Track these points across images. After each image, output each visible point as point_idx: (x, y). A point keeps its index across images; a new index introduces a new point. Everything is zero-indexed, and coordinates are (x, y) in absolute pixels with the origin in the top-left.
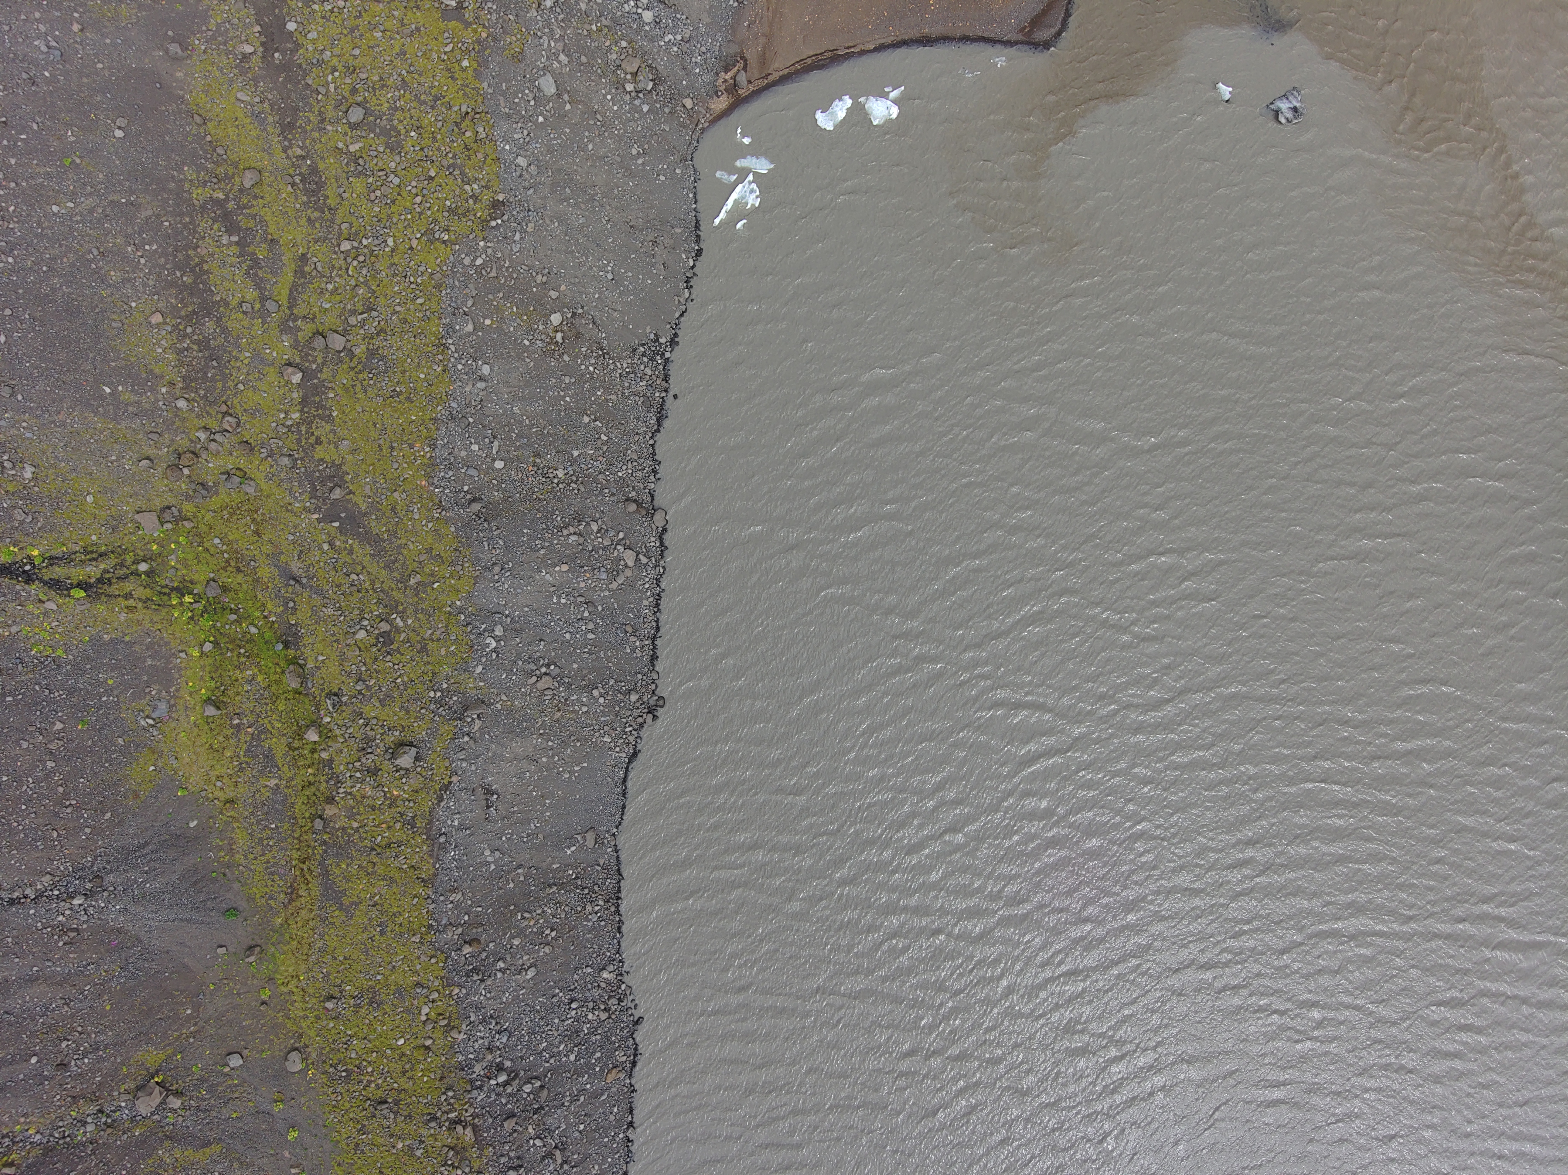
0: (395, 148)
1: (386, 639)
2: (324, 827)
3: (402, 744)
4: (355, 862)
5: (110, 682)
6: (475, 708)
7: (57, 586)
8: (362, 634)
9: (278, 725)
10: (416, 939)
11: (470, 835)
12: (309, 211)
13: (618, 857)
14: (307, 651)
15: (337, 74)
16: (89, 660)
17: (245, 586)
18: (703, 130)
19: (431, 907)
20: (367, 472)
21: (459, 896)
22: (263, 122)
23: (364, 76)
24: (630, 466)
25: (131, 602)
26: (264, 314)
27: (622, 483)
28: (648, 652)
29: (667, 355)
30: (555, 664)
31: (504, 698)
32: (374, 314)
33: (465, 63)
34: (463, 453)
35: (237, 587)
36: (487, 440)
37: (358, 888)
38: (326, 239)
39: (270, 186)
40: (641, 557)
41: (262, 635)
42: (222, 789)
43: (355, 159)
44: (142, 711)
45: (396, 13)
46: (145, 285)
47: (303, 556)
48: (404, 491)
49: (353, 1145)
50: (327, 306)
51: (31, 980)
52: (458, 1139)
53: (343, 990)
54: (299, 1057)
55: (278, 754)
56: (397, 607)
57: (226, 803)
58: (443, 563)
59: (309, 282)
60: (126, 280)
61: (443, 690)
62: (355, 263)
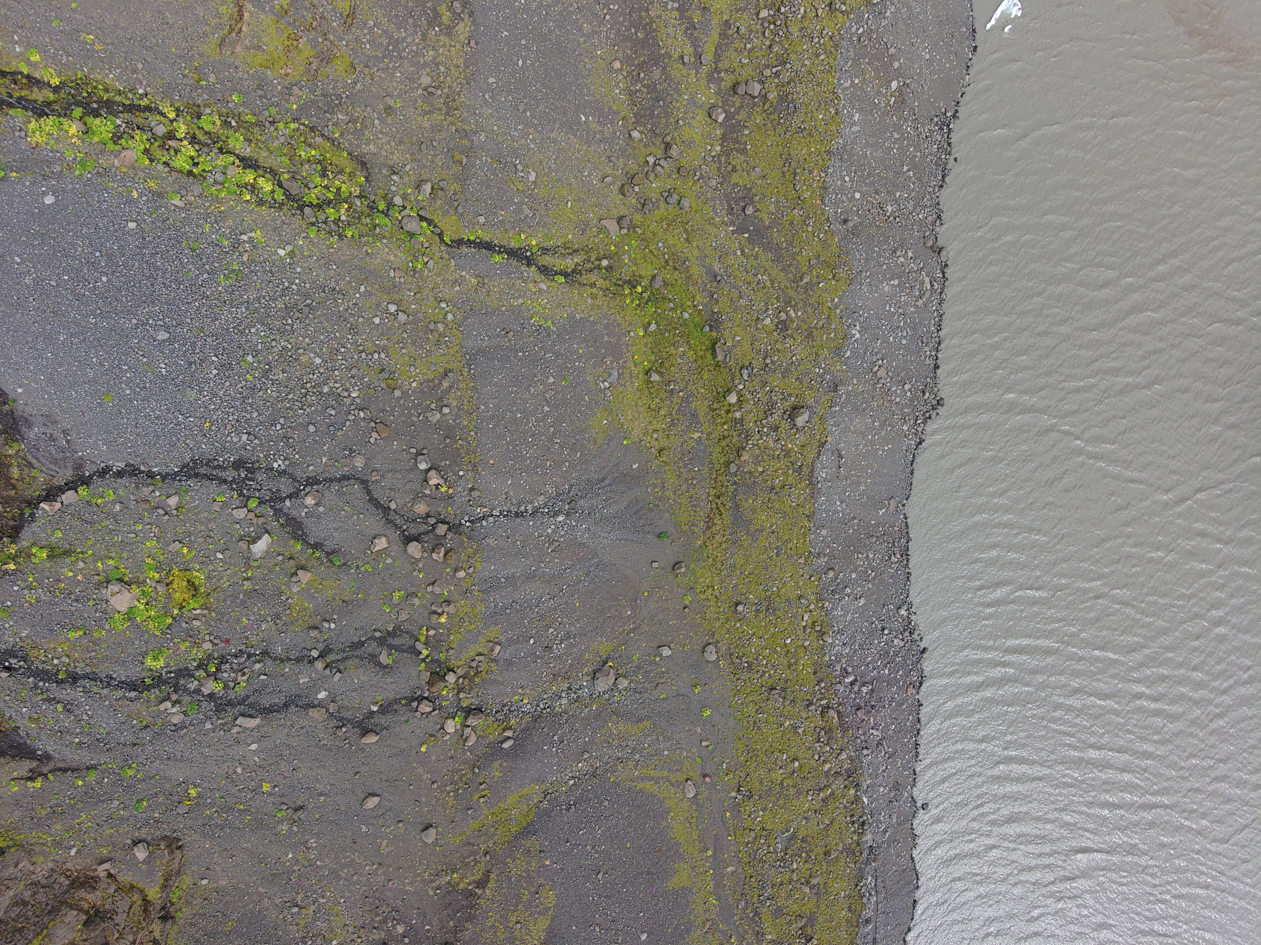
1: (782, 326)
2: (736, 471)
3: (798, 408)
4: (759, 499)
5: (581, 351)
7: (547, 271)
8: (768, 321)
9: (703, 391)
13: (907, 523)
14: (726, 334)
16: (567, 332)
17: (679, 282)
19: (813, 536)
20: (772, 194)
24: (925, 210)
25: (595, 290)
26: (697, 67)
27: (921, 223)
28: (933, 361)
29: (951, 126)
32: (788, 66)
35: (674, 282)
36: (852, 175)
37: (762, 519)
40: (934, 283)
41: (692, 320)
42: (657, 440)
44: (601, 376)
46: (607, 38)
47: (722, 259)
48: (802, 208)
49: (752, 723)
50: (745, 61)
51: (530, 577)
52: (827, 721)
53: (747, 598)
54: (714, 650)
55: (702, 414)
56: (790, 302)
57: (660, 451)
58: (828, 267)
59: (731, 43)
60: (594, 32)
61: (823, 369)
62: (772, 27)
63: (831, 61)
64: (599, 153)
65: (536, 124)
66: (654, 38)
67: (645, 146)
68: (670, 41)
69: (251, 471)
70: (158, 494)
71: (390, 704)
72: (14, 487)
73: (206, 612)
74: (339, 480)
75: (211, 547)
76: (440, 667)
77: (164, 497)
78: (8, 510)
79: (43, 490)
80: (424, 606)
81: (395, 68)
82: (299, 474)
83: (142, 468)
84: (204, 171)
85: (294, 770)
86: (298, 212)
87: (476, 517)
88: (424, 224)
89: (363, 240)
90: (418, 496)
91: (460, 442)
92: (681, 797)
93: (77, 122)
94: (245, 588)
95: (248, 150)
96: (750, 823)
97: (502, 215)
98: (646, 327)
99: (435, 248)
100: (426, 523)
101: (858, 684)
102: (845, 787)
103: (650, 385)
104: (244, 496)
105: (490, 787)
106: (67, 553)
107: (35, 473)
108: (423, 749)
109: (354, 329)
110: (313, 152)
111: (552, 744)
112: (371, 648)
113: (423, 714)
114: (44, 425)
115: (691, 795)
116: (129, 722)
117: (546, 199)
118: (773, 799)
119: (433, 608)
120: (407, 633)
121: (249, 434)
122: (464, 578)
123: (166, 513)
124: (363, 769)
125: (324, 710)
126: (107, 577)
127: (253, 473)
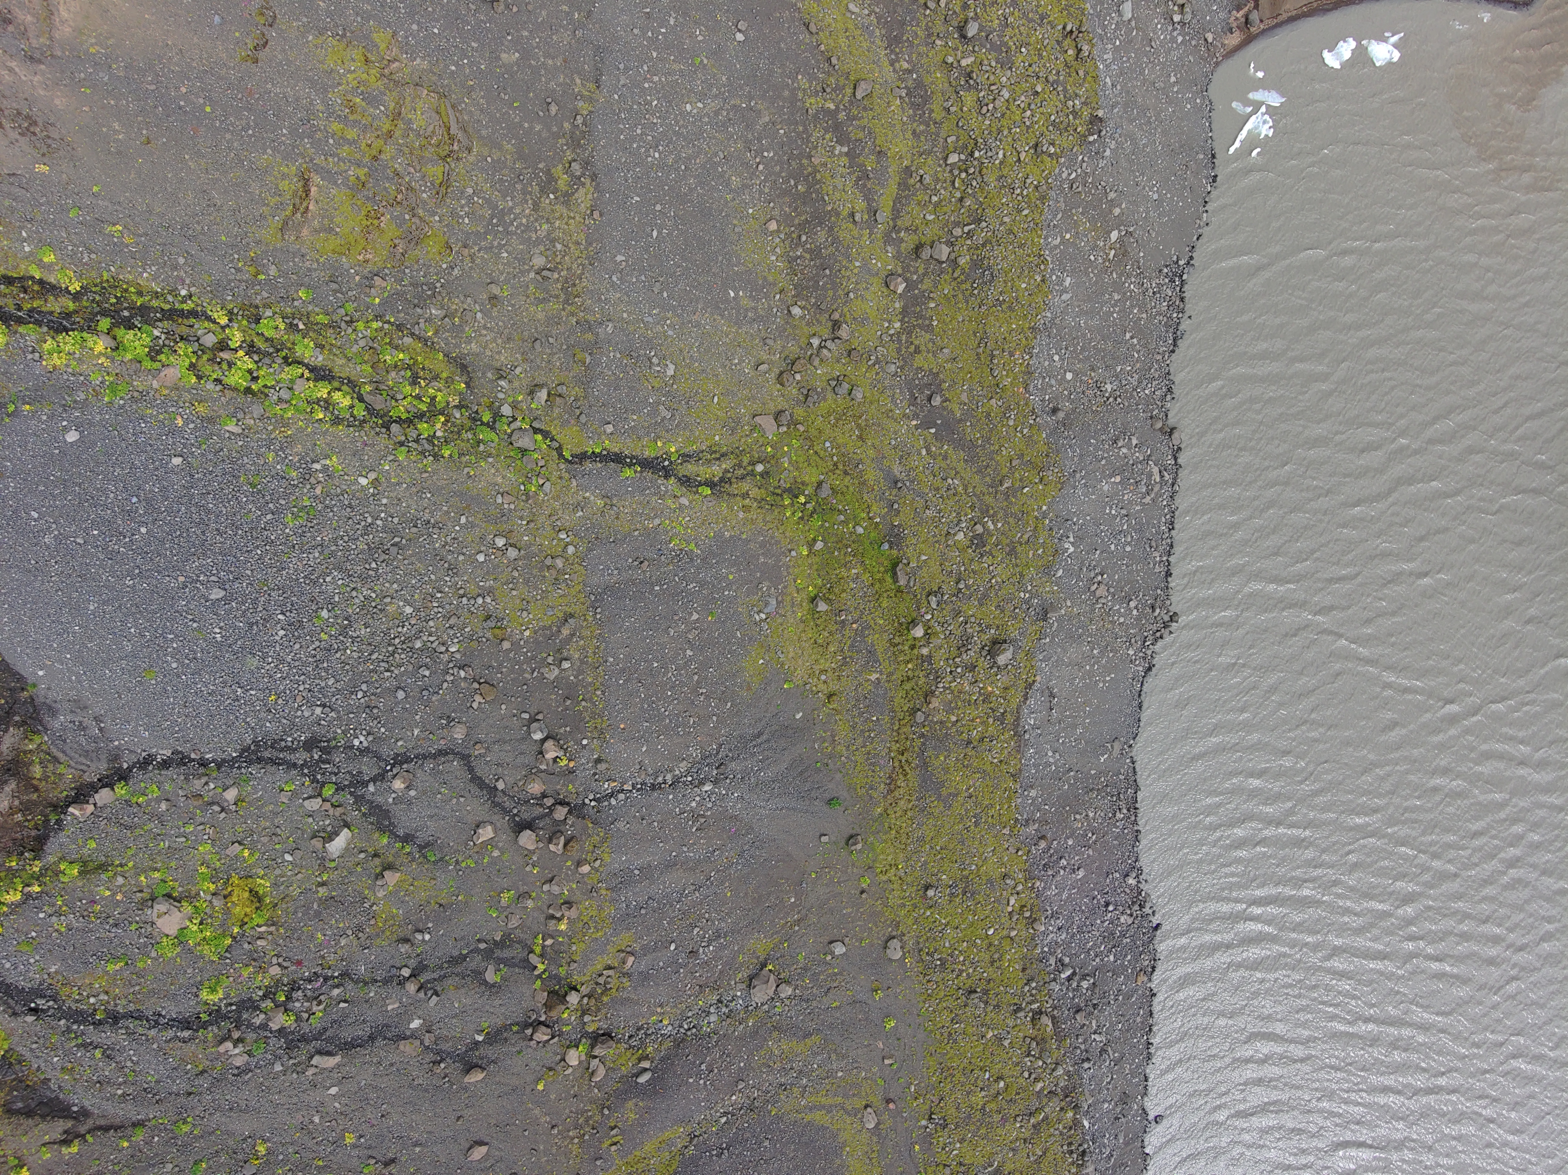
0: (1007, 64)
1: (978, 542)
2: (923, 721)
3: (997, 642)
4: (953, 755)
5: (731, 577)
6: (1053, 611)
7: (689, 482)
8: (960, 536)
9: (881, 622)
10: (1006, 831)
12: (915, 124)
13: (1134, 768)
14: (910, 551)
16: (714, 555)
17: (851, 489)
18: (1218, 63)
19: (1020, 800)
20: (965, 381)
22: (871, 34)
25: (748, 502)
26: (872, 225)
27: (1149, 401)
28: (1164, 568)
29: (1184, 277)
30: (1105, 574)
31: (1069, 604)
32: (984, 224)
34: (1047, 363)
35: (845, 490)
36: (1062, 351)
37: (957, 780)
38: (931, 152)
39: (880, 98)
41: (867, 535)
42: (825, 682)
43: (966, 73)
44: (755, 606)
46: (761, 192)
47: (904, 461)
48: (1001, 398)
49: (946, 1035)
50: (930, 217)
51: (670, 865)
52: (1039, 1030)
53: (940, 879)
54: (899, 944)
55: (880, 650)
56: (988, 511)
57: (830, 696)
58: (1034, 468)
59: (913, 195)
60: (745, 186)
61: (1030, 592)
62: (963, 175)
63: (1037, 216)
64: (752, 335)
65: (674, 306)
66: (817, 192)
67: (808, 324)
68: (837, 195)
69: (326, 751)
70: (212, 786)
71: (499, 1032)
72: (36, 789)
73: (273, 929)
74: (434, 756)
75: (277, 846)
76: (559, 983)
77: (220, 790)
78: (29, 818)
79: (72, 789)
80: (539, 909)
81: (501, 248)
82: (386, 751)
83: (193, 756)
84: (265, 386)
85: (383, 1116)
86: (384, 430)
87: (604, 794)
88: (539, 437)
89: (464, 459)
90: (532, 773)
91: (583, 703)
92: (859, 1128)
93: (103, 337)
94: (320, 895)
95: (320, 358)
96: (944, 1157)
97: (634, 420)
98: (811, 544)
99: (552, 465)
100: (541, 805)
101: (1077, 978)
102: (1062, 1109)
103: (817, 616)
104: (318, 782)
105: (623, 1132)
106: (103, 867)
107: (61, 769)
108: (540, 1087)
109: (452, 569)
110: (401, 356)
111: (699, 1075)
112: (475, 962)
113: (538, 1043)
114: (72, 712)
115: (871, 1126)
116: (182, 1067)
117: (687, 395)
118: (973, 1128)
119: (551, 911)
120: (519, 942)
121: (324, 706)
122: (589, 873)
123: (223, 810)
124: (467, 1113)
125: (418, 1042)
126: (152, 894)
127: (329, 753)
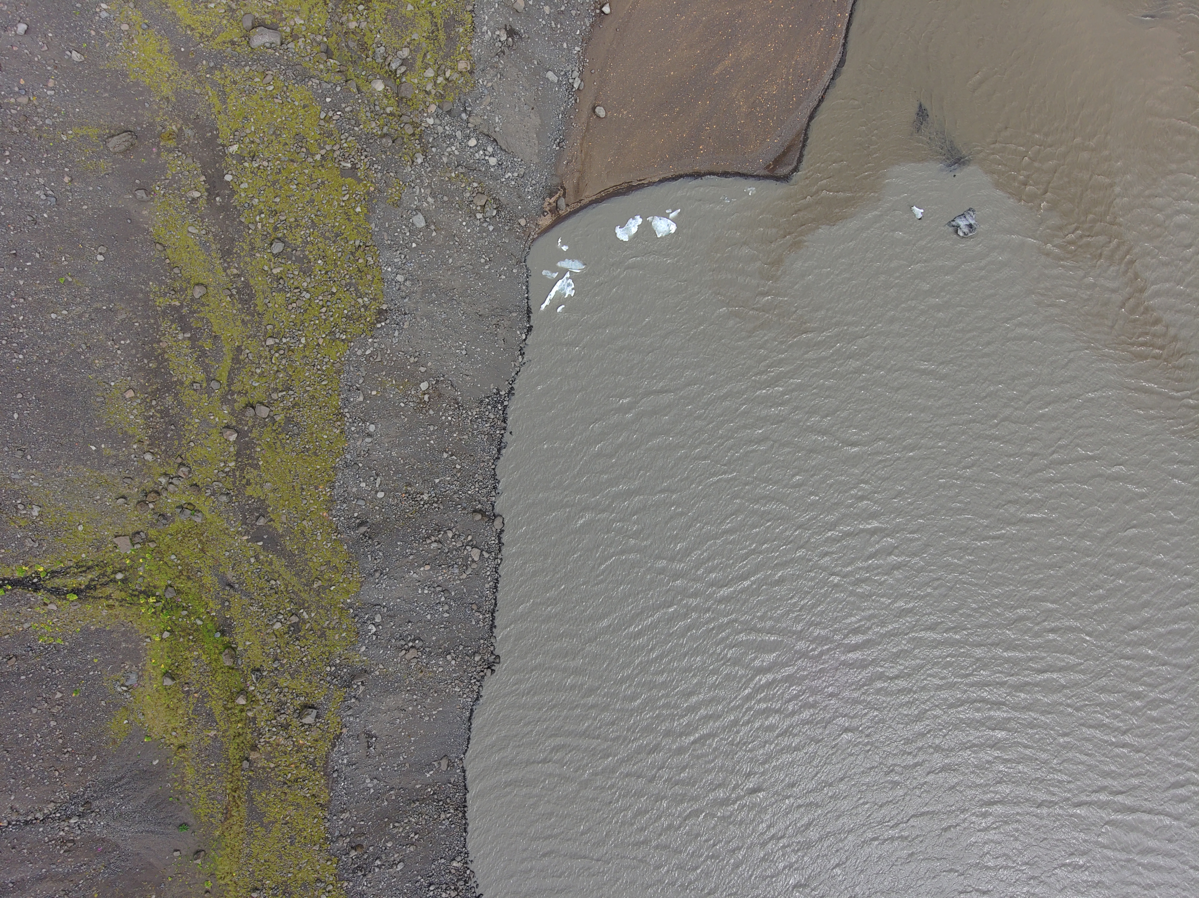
0: (307, 272)
2: (250, 766)
3: (308, 706)
4: (273, 792)
5: (96, 661)
6: (360, 677)
7: (57, 592)
8: (278, 626)
9: (217, 692)
10: (317, 848)
11: (356, 769)
12: (243, 316)
13: (464, 776)
14: (238, 638)
15: (263, 216)
16: (80, 645)
17: (193, 590)
18: (534, 240)
19: (327, 825)
20: (284, 506)
21: (346, 815)
22: (208, 249)
23: (283, 218)
24: (477, 486)
25: (111, 602)
26: (209, 391)
27: (471, 498)
28: (488, 622)
29: (506, 403)
30: (420, 639)
31: (381, 666)
32: (291, 392)
33: (358, 210)
34: (354, 490)
36: (372, 478)
37: (274, 812)
38: (255, 336)
39: (214, 297)
40: (484, 553)
41: (205, 626)
42: (176, 737)
43: (278, 278)
44: (118, 680)
45: (306, 171)
46: (121, 369)
48: (310, 520)
51: (41, 878)
53: (264, 884)
55: (216, 712)
56: (304, 604)
57: (179, 747)
58: (338, 572)
59: (243, 367)
60: (106, 367)
61: (337, 665)
62: (277, 355)
63: (335, 385)
64: (113, 476)
65: (38, 465)
66: (165, 367)
67: (160, 465)
68: (182, 369)
